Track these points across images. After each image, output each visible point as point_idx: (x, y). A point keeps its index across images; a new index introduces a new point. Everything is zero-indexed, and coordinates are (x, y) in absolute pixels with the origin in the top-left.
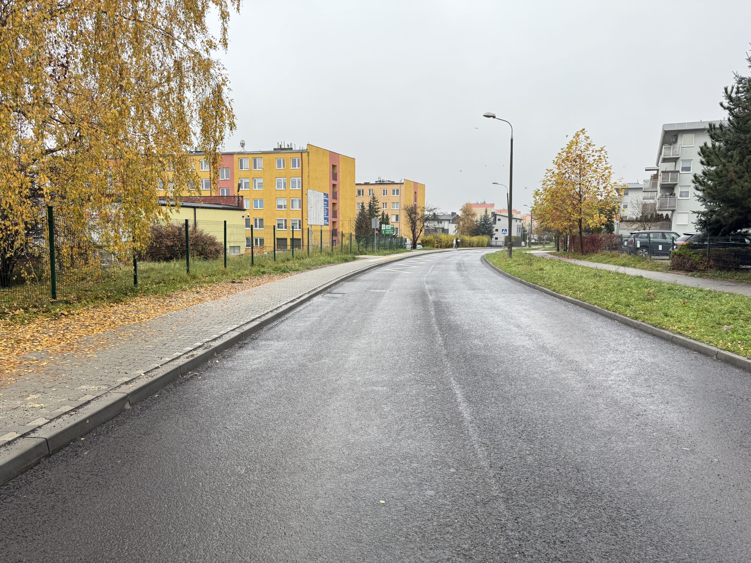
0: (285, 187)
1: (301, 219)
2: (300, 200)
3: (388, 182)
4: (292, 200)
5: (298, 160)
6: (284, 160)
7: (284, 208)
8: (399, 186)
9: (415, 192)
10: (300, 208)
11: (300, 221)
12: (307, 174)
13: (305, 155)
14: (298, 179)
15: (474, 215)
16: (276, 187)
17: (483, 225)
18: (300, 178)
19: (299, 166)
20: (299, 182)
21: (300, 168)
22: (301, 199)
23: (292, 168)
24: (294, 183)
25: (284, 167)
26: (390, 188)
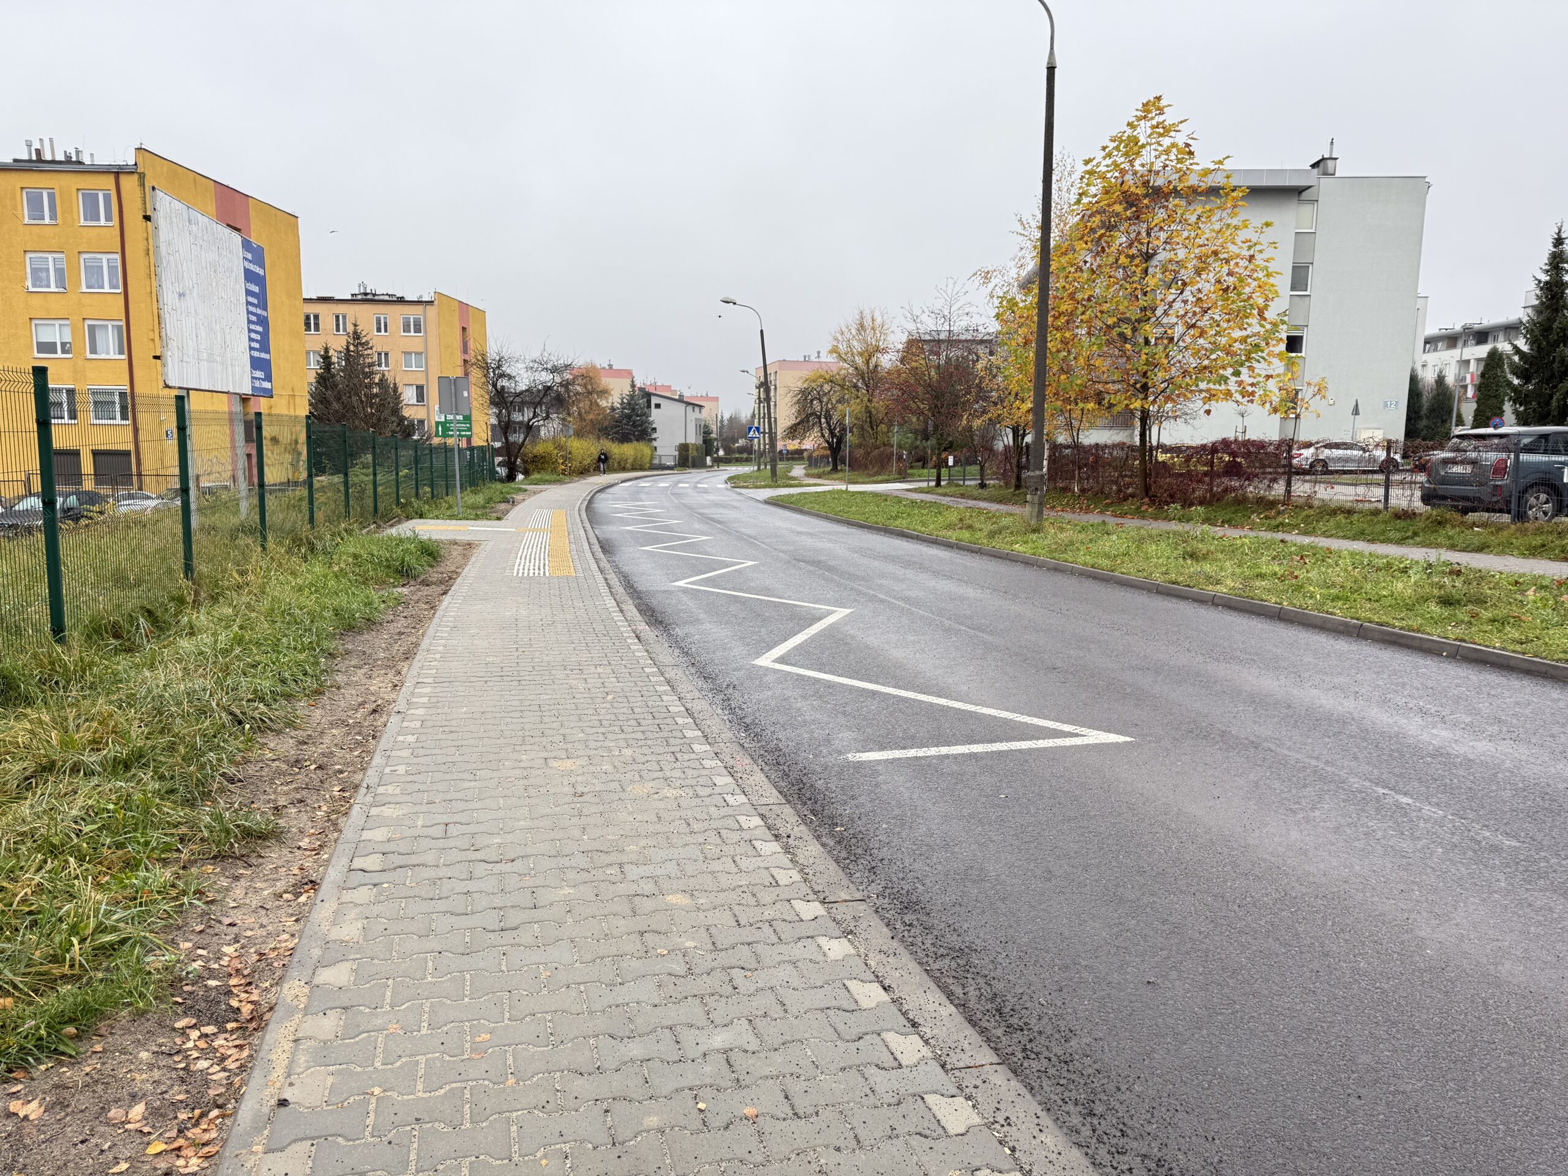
0: (61, 282)
1: (126, 388)
2: (119, 328)
3: (387, 298)
4: (92, 329)
5: (107, 198)
6: (52, 197)
7: (64, 351)
8: (419, 309)
9: (464, 329)
10: (121, 352)
11: (122, 395)
12: (142, 245)
13: (129, 184)
14: (108, 261)
15: (604, 393)
16: (29, 283)
17: (629, 417)
18: (118, 257)
19: (108, 218)
20: (111, 269)
21: (115, 222)
22: (123, 323)
23: (82, 222)
24: (94, 271)
25: (53, 216)
26: (395, 315)
